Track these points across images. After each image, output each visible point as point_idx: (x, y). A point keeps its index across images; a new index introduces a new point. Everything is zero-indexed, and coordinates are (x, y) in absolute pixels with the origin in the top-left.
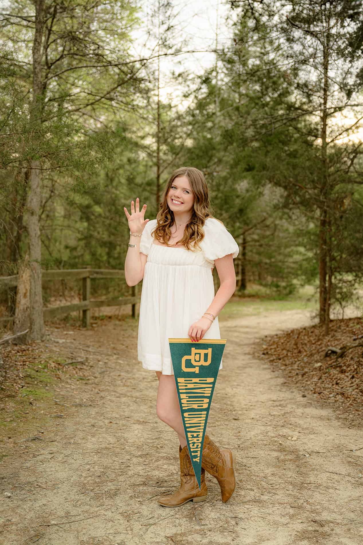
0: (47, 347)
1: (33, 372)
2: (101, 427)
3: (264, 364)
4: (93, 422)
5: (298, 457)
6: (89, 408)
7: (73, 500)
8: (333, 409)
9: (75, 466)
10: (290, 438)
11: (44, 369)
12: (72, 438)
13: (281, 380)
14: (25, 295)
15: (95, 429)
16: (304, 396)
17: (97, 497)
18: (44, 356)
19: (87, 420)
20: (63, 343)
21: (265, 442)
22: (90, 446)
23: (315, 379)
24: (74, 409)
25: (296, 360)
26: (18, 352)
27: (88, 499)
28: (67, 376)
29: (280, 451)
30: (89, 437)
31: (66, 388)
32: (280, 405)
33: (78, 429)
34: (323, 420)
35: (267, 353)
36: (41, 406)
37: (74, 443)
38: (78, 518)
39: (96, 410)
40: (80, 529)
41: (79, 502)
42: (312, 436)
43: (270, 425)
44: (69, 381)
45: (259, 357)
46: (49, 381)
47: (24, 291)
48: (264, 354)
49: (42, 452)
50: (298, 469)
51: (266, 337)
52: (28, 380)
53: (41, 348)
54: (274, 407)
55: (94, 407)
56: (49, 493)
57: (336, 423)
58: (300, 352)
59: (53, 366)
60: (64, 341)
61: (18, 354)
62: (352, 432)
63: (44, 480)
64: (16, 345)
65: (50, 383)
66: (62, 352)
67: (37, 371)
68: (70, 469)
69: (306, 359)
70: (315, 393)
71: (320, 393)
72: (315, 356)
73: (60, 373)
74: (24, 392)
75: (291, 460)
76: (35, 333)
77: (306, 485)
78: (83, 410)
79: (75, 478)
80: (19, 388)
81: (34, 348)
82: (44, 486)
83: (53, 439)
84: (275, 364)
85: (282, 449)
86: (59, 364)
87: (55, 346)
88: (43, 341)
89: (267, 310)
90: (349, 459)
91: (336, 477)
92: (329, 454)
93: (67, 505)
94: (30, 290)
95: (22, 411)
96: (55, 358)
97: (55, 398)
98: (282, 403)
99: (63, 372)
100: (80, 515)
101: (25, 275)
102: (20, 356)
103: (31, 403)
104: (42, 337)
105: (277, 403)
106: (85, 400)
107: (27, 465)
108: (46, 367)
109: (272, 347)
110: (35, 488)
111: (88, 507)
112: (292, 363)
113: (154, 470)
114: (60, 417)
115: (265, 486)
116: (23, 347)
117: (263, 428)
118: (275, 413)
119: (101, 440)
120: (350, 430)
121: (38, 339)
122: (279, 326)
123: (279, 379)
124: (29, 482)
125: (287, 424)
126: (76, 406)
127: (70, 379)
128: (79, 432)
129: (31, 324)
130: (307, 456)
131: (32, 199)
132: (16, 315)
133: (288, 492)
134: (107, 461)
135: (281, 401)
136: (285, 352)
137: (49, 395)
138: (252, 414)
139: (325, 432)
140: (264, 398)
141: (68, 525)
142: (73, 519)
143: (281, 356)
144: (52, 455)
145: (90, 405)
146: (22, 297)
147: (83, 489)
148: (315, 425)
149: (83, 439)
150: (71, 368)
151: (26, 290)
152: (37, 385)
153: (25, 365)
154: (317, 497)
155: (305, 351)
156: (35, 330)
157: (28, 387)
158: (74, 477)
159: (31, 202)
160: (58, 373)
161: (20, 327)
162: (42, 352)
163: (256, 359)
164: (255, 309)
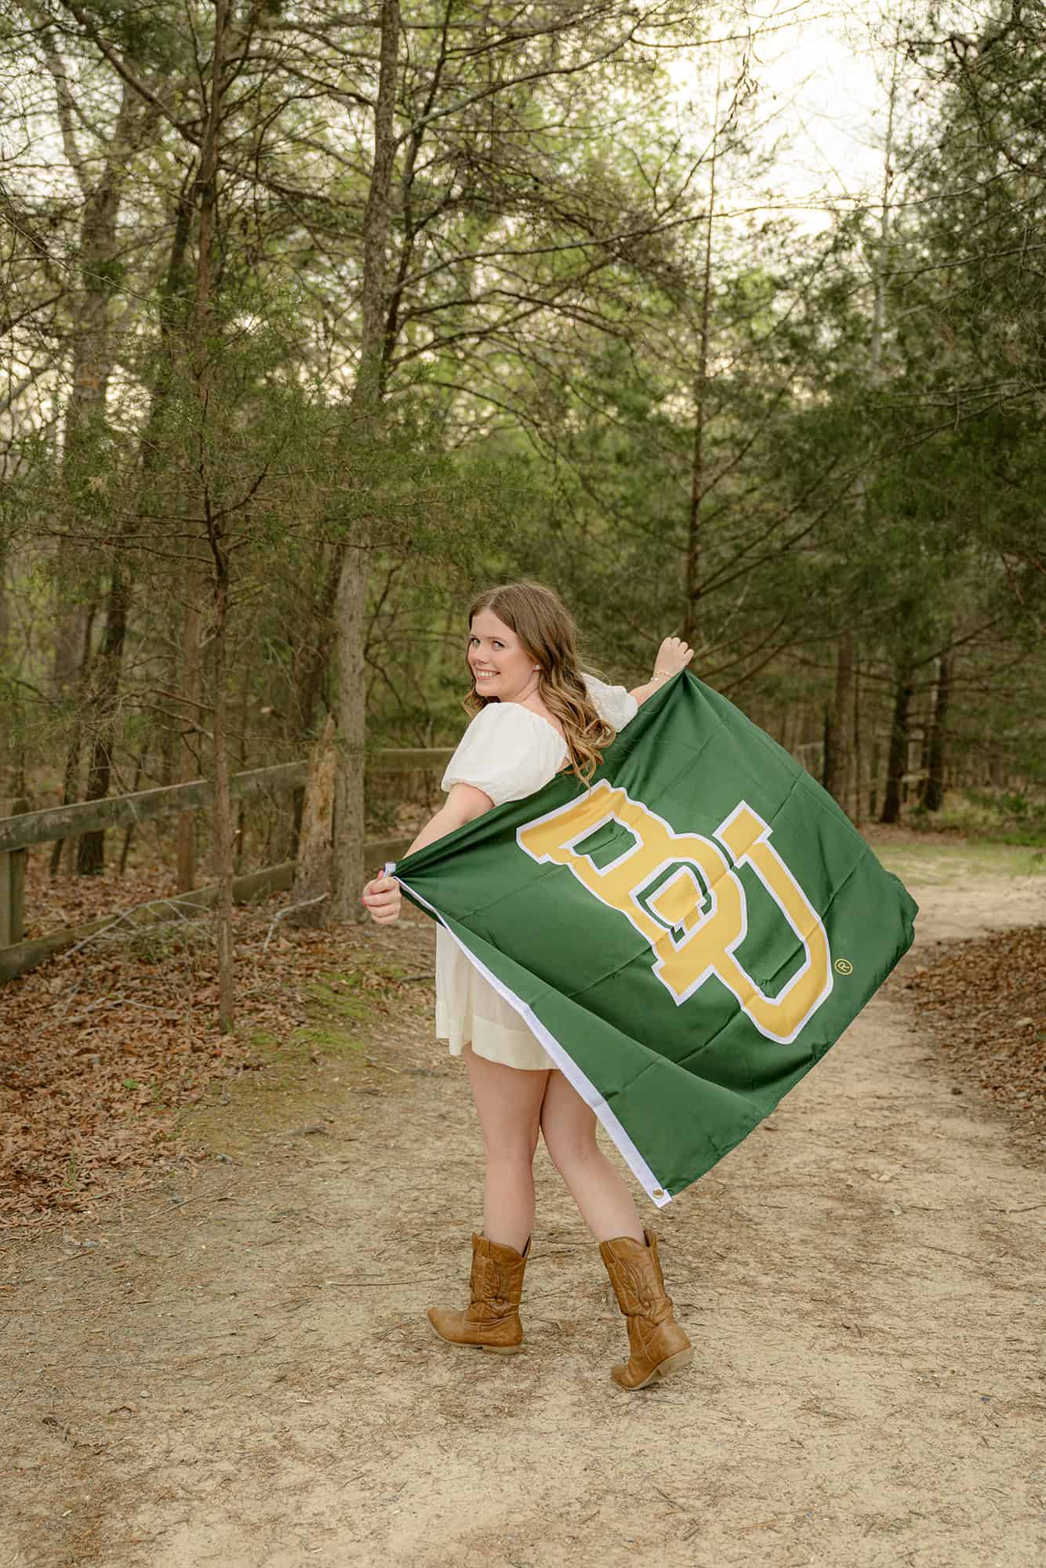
0: (368, 937)
1: (328, 992)
2: (460, 1121)
3: (897, 1012)
4: (444, 1109)
5: (875, 1215)
6: (442, 1081)
7: (374, 1250)
8: (1009, 1126)
9: (388, 1191)
10: (874, 1176)
11: (352, 987)
12: (393, 1137)
13: (921, 1053)
14: (322, 813)
15: (447, 1123)
16: (957, 1092)
17: (423, 1249)
18: (357, 958)
19: (433, 1105)
20: (409, 929)
21: (815, 1180)
22: (427, 1154)
23: (1003, 1055)
24: (407, 1079)
25: (980, 1006)
26: (299, 945)
27: (404, 1251)
28: (406, 1007)
29: (841, 1200)
30: (430, 1139)
31: (398, 1034)
32: (889, 1108)
33: (407, 1121)
34: (975, 1145)
35: (918, 986)
36: (336, 1066)
37: (395, 1148)
38: (377, 1280)
39: (457, 1085)
40: (378, 1298)
41: (386, 1255)
42: (930, 1177)
43: (843, 1147)
44: (407, 1019)
45: (895, 992)
46: (360, 1014)
47: (321, 804)
48: (909, 987)
49: (326, 1158)
50: (862, 1236)
51: (939, 943)
52: (315, 1010)
53: (355, 938)
54: (872, 1110)
55: (454, 1079)
56: (328, 1233)
57: (1000, 1154)
58: (995, 988)
59: (375, 982)
60: (412, 924)
61: (299, 950)
62: (1031, 1175)
63: (323, 1210)
64: (296, 928)
65: (361, 1020)
66: (403, 952)
67: (336, 992)
68: (378, 1195)
69: (1003, 1006)
70: (985, 1087)
71: (996, 1088)
72: (1028, 1000)
73: (388, 1000)
74: (301, 1035)
75: (854, 1218)
76: (343, 902)
77: (864, 1266)
78: (428, 1084)
79: (384, 1212)
80: (293, 1026)
81: (338, 939)
82: (321, 1221)
83: (353, 1135)
84: (925, 1013)
85: (848, 1196)
86: (390, 979)
87: (389, 937)
88: (360, 923)
89: (976, 870)
90: (989, 1228)
91: (938, 1257)
92: (948, 1214)
93: (360, 1256)
94: (335, 801)
95: (292, 1074)
96: (383, 966)
97: (370, 1053)
98: (896, 1103)
99: (396, 997)
100: (382, 1275)
101: (326, 763)
102: (301, 954)
103: (314, 1060)
104: (360, 913)
105: (885, 1103)
106: (435, 1063)
107: (291, 1179)
108: (357, 983)
109: (938, 971)
110: (301, 1221)
111: (401, 1264)
112: (969, 1014)
113: (551, 1210)
114: (374, 1093)
115: (777, 1261)
116: (313, 934)
117: (823, 1152)
118: (868, 1123)
119: (454, 1146)
120: (1026, 1171)
121: (348, 917)
122: (988, 916)
123: (917, 1049)
124: (291, 1211)
125: (886, 1147)
126: (414, 1074)
127: (411, 1015)
128: (410, 1127)
129: (334, 881)
130: (897, 1213)
131: (350, 582)
132: (300, 857)
133: (819, 1275)
134: (456, 1188)
135: (896, 1098)
136: (961, 985)
137: (354, 1046)
138: (815, 1122)
139: (966, 1170)
140: (857, 1089)
141: (357, 1289)
142: (369, 1280)
143: (948, 996)
144: (345, 1166)
145: (446, 1075)
146: (314, 817)
147: (399, 1233)
148: (948, 1154)
149: (416, 1141)
150: (417, 989)
151: (326, 800)
152: (332, 1021)
153: (310, 975)
154: (879, 1287)
155: (1009, 986)
156: (344, 896)
157: (311, 1025)
158: (383, 1210)
159: (345, 588)
160: (384, 998)
161: (309, 887)
162: (354, 948)
163: (886, 998)
164: (944, 866)
